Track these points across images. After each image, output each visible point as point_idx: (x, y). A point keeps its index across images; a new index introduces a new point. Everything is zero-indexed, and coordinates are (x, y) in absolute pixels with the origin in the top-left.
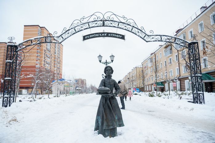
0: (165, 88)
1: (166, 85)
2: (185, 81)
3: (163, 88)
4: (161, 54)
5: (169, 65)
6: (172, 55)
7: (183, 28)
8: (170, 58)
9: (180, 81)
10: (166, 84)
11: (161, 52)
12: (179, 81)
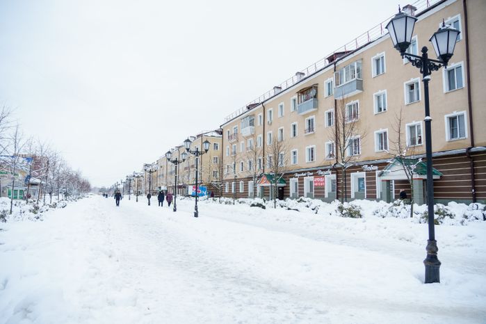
0: (289, 189)
1: (293, 182)
2: (351, 174)
3: (283, 188)
4: (281, 106)
5: (306, 136)
6: (317, 111)
7: (354, 48)
8: (310, 117)
9: (337, 173)
10: (294, 179)
11: (282, 103)
12: (332, 173)
